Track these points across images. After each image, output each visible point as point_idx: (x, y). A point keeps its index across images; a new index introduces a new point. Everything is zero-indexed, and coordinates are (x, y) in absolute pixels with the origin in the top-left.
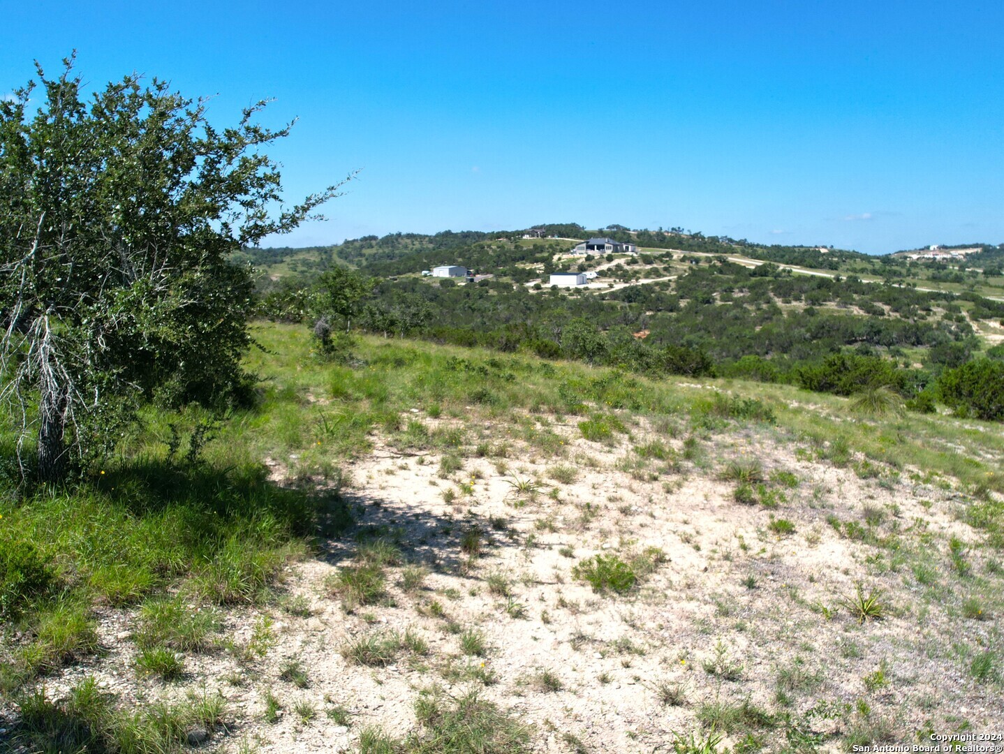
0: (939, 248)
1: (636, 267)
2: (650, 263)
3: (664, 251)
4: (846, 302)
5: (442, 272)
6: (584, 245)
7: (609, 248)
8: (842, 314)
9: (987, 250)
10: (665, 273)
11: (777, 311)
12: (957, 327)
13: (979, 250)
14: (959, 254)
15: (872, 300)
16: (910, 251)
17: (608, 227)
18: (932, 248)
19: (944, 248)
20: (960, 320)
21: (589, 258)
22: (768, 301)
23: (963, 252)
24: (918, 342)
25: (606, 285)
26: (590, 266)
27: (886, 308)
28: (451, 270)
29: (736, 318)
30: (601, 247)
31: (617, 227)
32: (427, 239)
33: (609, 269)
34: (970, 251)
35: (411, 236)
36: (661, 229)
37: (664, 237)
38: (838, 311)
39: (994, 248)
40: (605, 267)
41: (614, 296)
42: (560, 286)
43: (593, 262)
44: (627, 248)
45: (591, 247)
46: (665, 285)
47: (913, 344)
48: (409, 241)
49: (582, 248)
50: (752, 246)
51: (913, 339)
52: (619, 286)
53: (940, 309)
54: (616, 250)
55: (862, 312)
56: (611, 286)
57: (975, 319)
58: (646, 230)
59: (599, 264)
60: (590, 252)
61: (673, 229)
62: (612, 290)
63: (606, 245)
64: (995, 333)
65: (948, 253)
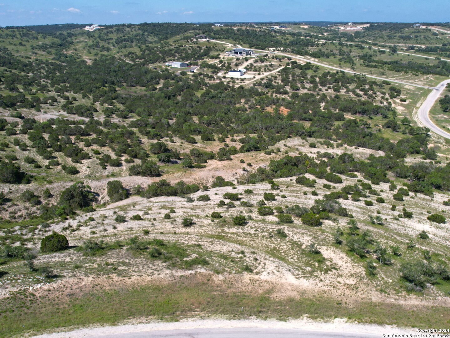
1: (259, 65)
2: (263, 61)
4: (348, 91)
5: (176, 65)
7: (244, 53)
8: (348, 97)
10: (271, 69)
11: (325, 96)
12: (387, 103)
13: (368, 25)
15: (355, 88)
18: (349, 24)
19: (355, 24)
20: (387, 99)
22: (320, 90)
23: (362, 26)
25: (252, 76)
26: (240, 64)
28: (180, 64)
30: (241, 53)
33: (248, 66)
34: (365, 26)
38: (346, 96)
40: (246, 64)
41: (258, 83)
42: (234, 78)
43: (240, 62)
44: (251, 52)
45: (236, 53)
46: (275, 77)
47: (375, 114)
49: (233, 53)
52: (258, 77)
53: (379, 93)
54: (247, 54)
56: (254, 77)
57: (391, 98)
59: (243, 63)
60: (237, 56)
62: (255, 79)
64: (399, 105)
65: (356, 27)
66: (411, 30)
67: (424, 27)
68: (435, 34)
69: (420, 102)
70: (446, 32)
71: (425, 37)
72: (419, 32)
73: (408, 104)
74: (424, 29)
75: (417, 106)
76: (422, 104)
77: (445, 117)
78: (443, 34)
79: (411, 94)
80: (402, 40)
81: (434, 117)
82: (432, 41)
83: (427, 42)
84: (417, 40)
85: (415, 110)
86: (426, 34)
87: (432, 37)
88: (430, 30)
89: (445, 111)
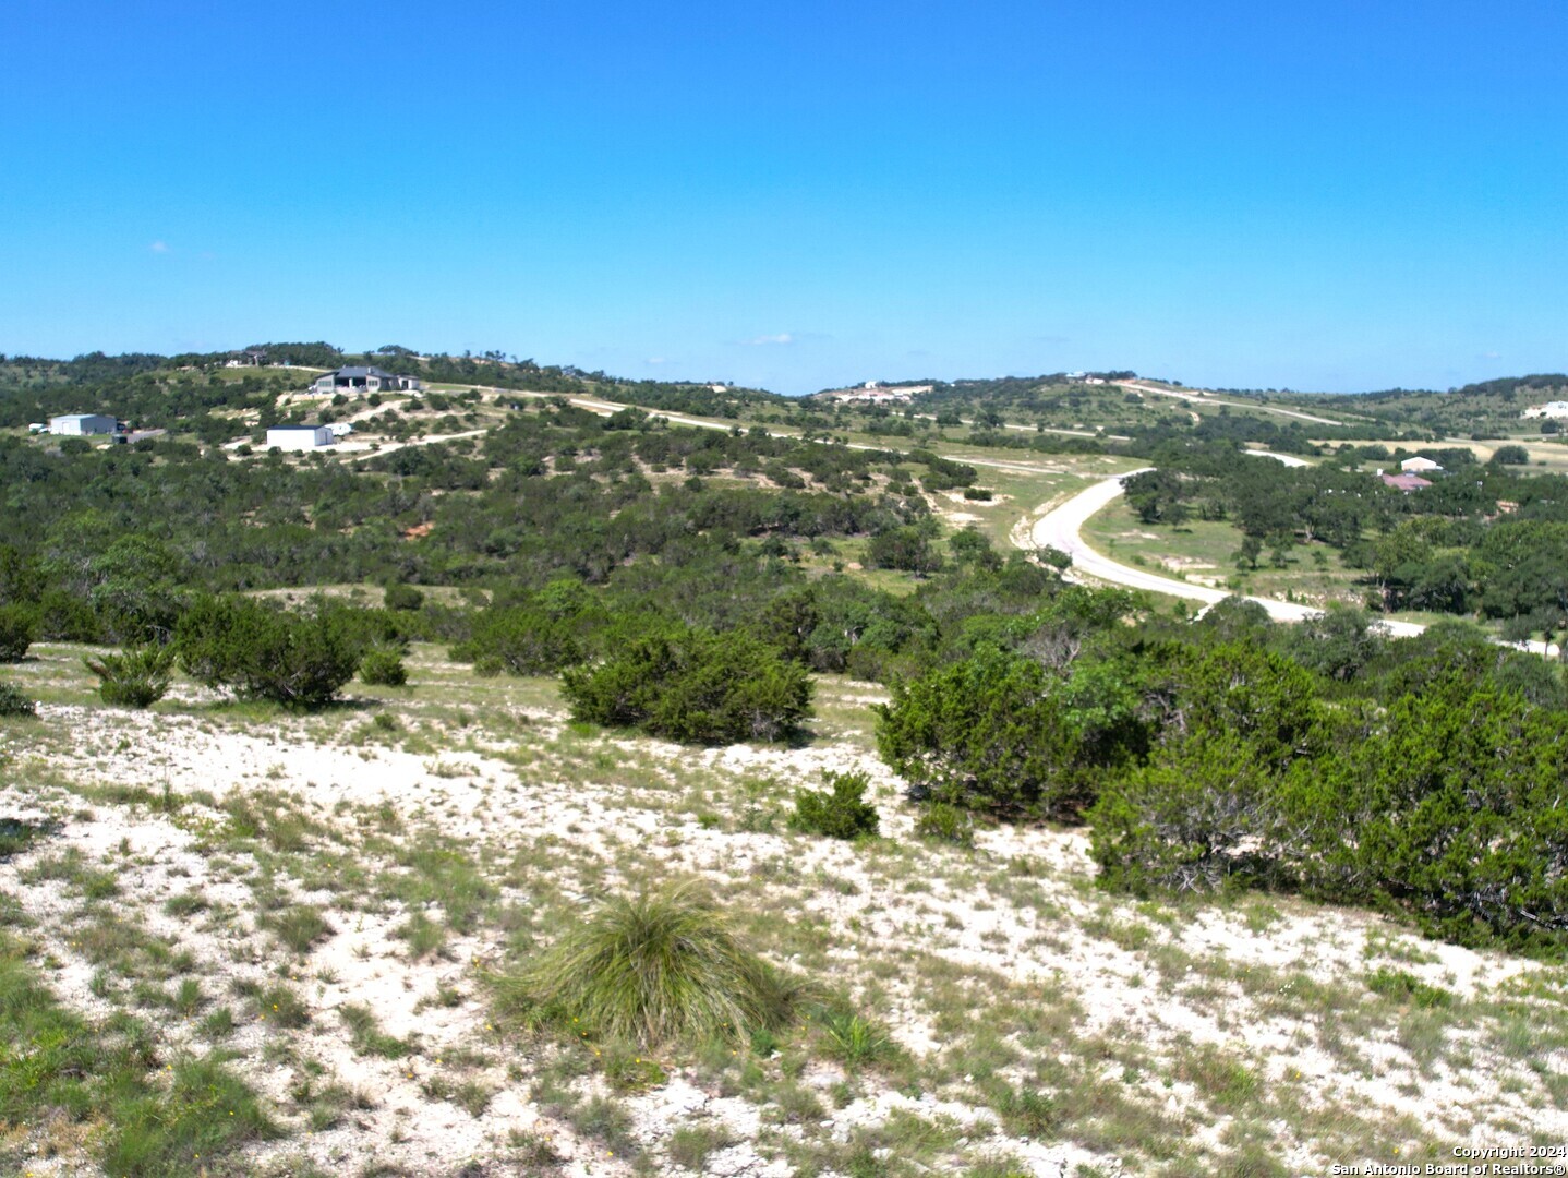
0: (878, 385)
1: (421, 416)
2: (444, 408)
3: (467, 389)
4: (748, 469)
6: (331, 378)
7: (374, 383)
8: (742, 487)
9: (940, 388)
10: (468, 425)
11: (645, 486)
12: (908, 503)
13: (929, 389)
14: (904, 394)
15: (785, 464)
16: (839, 390)
17: (381, 350)
18: (868, 386)
19: (884, 385)
20: (911, 492)
21: (339, 400)
22: (631, 469)
23: (910, 391)
24: (854, 529)
25: (366, 447)
26: (341, 414)
27: (807, 476)
28: (84, 422)
29: (579, 498)
30: (360, 382)
31: (396, 349)
32: (56, 367)
33: (374, 419)
34: (918, 390)
35: (24, 362)
36: (468, 353)
37: (474, 367)
38: (737, 484)
39: (948, 386)
40: (366, 415)
41: (379, 464)
42: (284, 449)
43: (345, 407)
44: (405, 383)
45: (343, 382)
46: (467, 445)
47: (847, 533)
48: (20, 371)
49: (328, 384)
50: (611, 381)
51: (847, 524)
52: (390, 447)
53: (882, 477)
54: (385, 387)
55: (771, 484)
56: (375, 448)
57: (931, 490)
58: (445, 355)
59: (356, 410)
60: (342, 391)
61: (488, 354)
62: (378, 454)
63: (369, 378)
64: (959, 510)
65: (889, 393)
66: (1059, 388)
67: (1098, 382)
68: (1132, 398)
69: (1050, 504)
70: (1168, 393)
71: (1102, 405)
72: (1084, 394)
73: (998, 507)
74: (1097, 387)
75: (1038, 511)
76: (1056, 507)
77: (1148, 536)
78: (1157, 398)
79: (1022, 484)
80: (1030, 413)
81: (1100, 539)
82: (1124, 415)
83: (1109, 417)
84: (1078, 411)
85: (1024, 521)
86: (1107, 399)
87: (1125, 406)
88: (1118, 389)
89: (1147, 522)
